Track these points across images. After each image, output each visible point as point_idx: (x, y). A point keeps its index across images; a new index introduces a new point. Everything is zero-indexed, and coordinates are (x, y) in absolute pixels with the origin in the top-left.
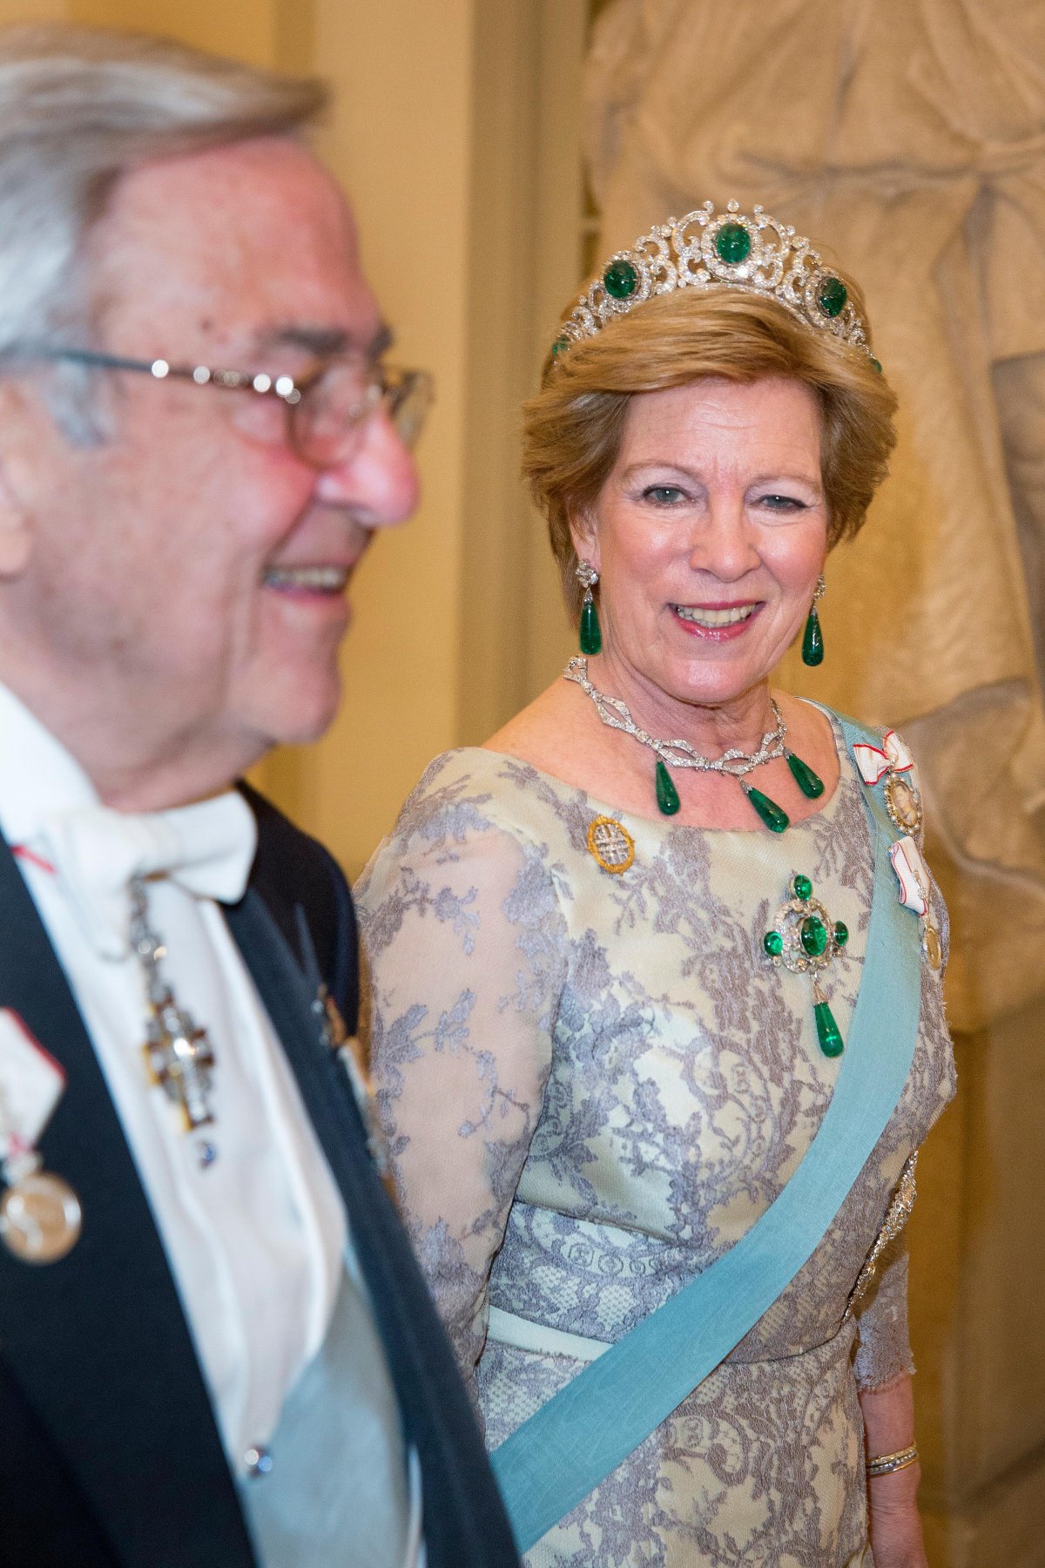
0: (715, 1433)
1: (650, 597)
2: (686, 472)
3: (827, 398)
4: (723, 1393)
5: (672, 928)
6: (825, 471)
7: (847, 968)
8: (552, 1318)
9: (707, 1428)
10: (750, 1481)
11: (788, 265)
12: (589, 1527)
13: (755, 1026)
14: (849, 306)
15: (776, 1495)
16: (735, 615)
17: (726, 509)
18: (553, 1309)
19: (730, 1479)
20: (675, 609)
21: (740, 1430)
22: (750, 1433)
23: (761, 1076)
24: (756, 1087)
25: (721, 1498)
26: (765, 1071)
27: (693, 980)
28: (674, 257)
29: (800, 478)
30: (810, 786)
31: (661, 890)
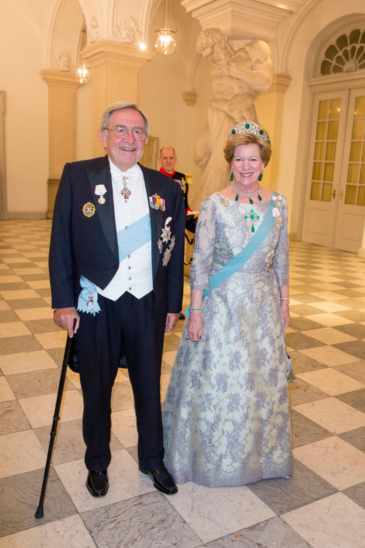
0: (237, 280)
1: (237, 172)
2: (241, 157)
3: (261, 146)
4: (239, 276)
5: (232, 214)
6: (261, 155)
7: (259, 222)
8: (220, 263)
9: (236, 279)
10: (242, 287)
11: (255, 128)
12: (219, 288)
13: (241, 227)
14: (264, 133)
15: (246, 290)
16: (250, 174)
17: (246, 161)
18: (220, 262)
19: (239, 286)
20: (241, 174)
21: (241, 281)
22: (242, 281)
23: (240, 232)
24: (239, 234)
25: (237, 288)
26: (241, 232)
27: (233, 220)
28: (240, 129)
29: (256, 157)
30: (260, 199)
31: (231, 209)
